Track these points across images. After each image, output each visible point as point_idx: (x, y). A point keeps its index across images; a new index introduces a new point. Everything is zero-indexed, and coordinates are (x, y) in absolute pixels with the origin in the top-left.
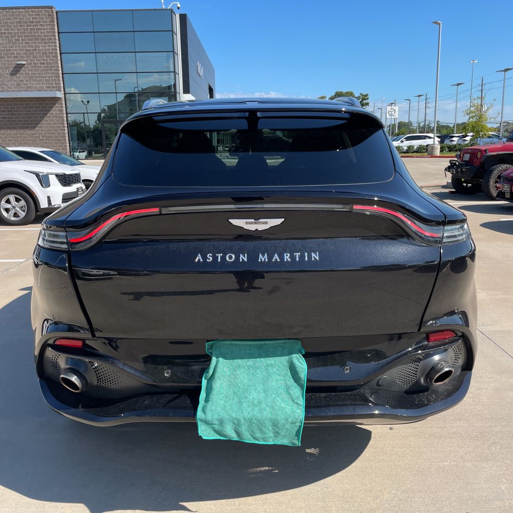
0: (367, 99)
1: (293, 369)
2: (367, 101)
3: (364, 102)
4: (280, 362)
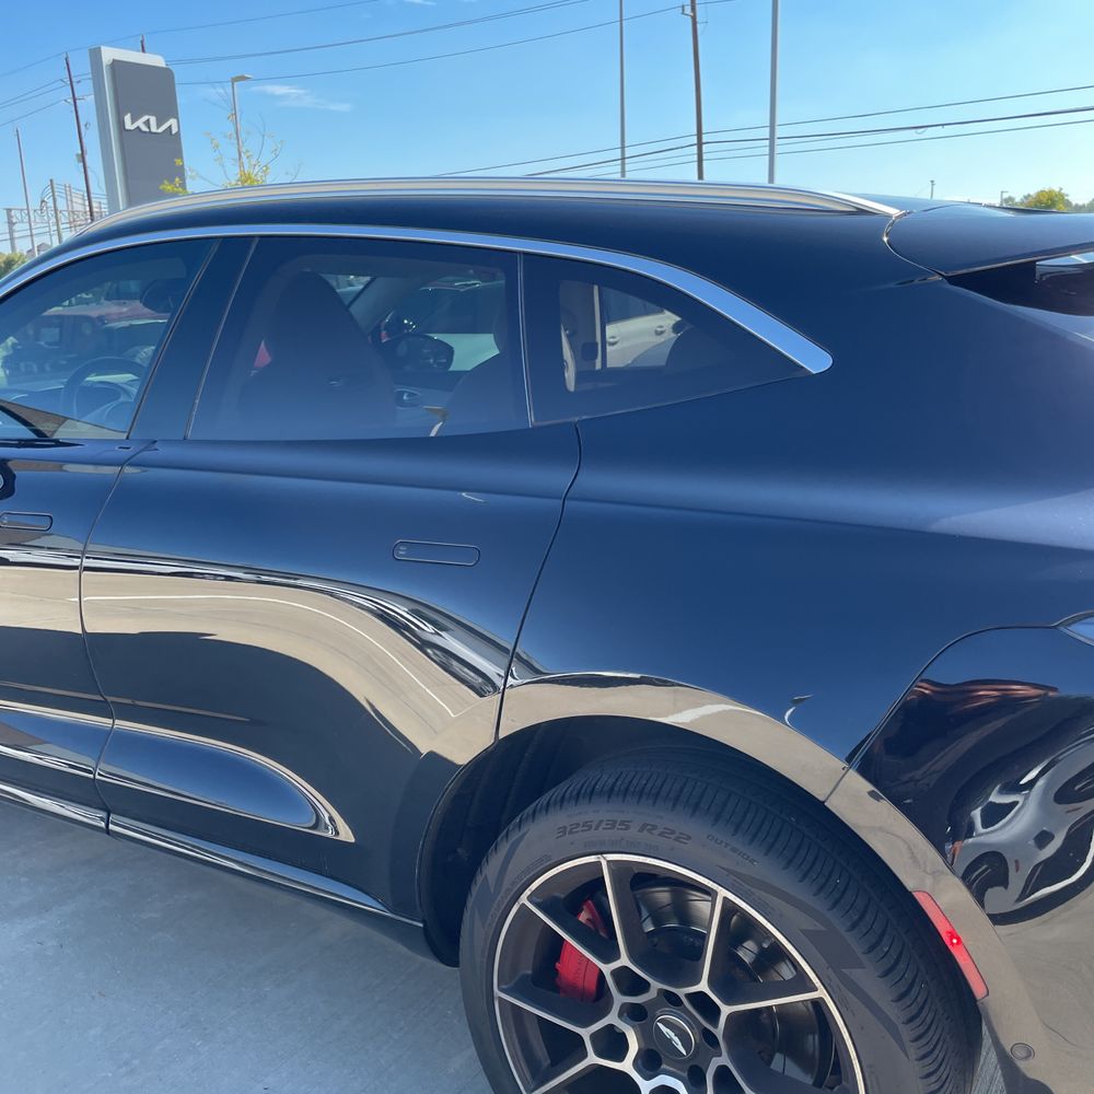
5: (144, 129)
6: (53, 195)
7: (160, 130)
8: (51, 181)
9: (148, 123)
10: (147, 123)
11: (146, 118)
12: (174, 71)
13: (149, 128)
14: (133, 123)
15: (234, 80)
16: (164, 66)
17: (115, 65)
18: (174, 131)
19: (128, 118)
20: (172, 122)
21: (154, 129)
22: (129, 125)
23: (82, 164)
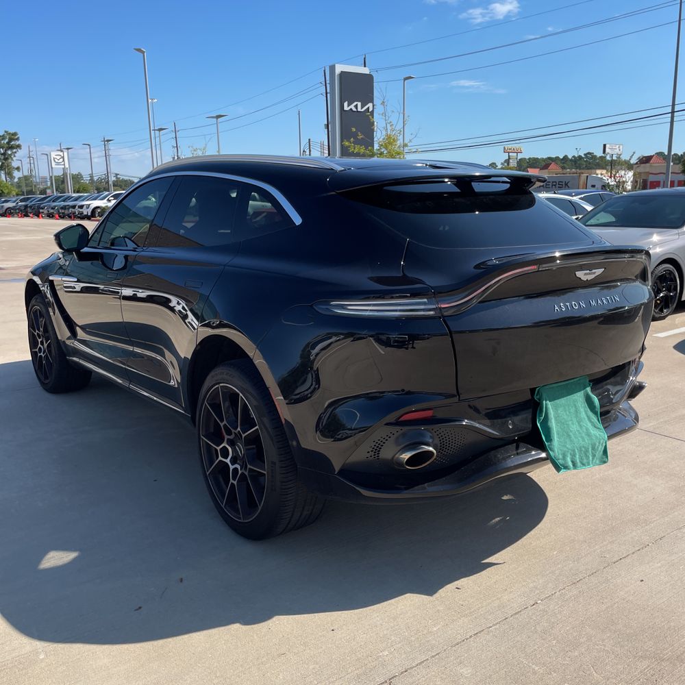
0: (18, 139)
1: (589, 401)
2: (17, 143)
3: (13, 143)
4: (579, 397)
5: (354, 109)
6: (310, 148)
7: (363, 110)
8: (309, 140)
9: (358, 106)
10: (356, 106)
11: (355, 103)
12: (374, 76)
13: (357, 109)
14: (348, 106)
15: (405, 79)
16: (368, 73)
17: (343, 74)
18: (371, 110)
19: (346, 104)
20: (370, 105)
21: (359, 109)
22: (346, 108)
23: (326, 130)
